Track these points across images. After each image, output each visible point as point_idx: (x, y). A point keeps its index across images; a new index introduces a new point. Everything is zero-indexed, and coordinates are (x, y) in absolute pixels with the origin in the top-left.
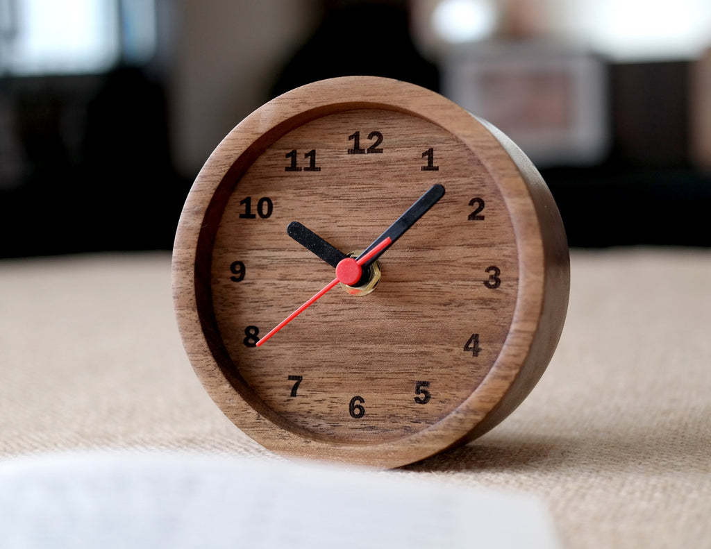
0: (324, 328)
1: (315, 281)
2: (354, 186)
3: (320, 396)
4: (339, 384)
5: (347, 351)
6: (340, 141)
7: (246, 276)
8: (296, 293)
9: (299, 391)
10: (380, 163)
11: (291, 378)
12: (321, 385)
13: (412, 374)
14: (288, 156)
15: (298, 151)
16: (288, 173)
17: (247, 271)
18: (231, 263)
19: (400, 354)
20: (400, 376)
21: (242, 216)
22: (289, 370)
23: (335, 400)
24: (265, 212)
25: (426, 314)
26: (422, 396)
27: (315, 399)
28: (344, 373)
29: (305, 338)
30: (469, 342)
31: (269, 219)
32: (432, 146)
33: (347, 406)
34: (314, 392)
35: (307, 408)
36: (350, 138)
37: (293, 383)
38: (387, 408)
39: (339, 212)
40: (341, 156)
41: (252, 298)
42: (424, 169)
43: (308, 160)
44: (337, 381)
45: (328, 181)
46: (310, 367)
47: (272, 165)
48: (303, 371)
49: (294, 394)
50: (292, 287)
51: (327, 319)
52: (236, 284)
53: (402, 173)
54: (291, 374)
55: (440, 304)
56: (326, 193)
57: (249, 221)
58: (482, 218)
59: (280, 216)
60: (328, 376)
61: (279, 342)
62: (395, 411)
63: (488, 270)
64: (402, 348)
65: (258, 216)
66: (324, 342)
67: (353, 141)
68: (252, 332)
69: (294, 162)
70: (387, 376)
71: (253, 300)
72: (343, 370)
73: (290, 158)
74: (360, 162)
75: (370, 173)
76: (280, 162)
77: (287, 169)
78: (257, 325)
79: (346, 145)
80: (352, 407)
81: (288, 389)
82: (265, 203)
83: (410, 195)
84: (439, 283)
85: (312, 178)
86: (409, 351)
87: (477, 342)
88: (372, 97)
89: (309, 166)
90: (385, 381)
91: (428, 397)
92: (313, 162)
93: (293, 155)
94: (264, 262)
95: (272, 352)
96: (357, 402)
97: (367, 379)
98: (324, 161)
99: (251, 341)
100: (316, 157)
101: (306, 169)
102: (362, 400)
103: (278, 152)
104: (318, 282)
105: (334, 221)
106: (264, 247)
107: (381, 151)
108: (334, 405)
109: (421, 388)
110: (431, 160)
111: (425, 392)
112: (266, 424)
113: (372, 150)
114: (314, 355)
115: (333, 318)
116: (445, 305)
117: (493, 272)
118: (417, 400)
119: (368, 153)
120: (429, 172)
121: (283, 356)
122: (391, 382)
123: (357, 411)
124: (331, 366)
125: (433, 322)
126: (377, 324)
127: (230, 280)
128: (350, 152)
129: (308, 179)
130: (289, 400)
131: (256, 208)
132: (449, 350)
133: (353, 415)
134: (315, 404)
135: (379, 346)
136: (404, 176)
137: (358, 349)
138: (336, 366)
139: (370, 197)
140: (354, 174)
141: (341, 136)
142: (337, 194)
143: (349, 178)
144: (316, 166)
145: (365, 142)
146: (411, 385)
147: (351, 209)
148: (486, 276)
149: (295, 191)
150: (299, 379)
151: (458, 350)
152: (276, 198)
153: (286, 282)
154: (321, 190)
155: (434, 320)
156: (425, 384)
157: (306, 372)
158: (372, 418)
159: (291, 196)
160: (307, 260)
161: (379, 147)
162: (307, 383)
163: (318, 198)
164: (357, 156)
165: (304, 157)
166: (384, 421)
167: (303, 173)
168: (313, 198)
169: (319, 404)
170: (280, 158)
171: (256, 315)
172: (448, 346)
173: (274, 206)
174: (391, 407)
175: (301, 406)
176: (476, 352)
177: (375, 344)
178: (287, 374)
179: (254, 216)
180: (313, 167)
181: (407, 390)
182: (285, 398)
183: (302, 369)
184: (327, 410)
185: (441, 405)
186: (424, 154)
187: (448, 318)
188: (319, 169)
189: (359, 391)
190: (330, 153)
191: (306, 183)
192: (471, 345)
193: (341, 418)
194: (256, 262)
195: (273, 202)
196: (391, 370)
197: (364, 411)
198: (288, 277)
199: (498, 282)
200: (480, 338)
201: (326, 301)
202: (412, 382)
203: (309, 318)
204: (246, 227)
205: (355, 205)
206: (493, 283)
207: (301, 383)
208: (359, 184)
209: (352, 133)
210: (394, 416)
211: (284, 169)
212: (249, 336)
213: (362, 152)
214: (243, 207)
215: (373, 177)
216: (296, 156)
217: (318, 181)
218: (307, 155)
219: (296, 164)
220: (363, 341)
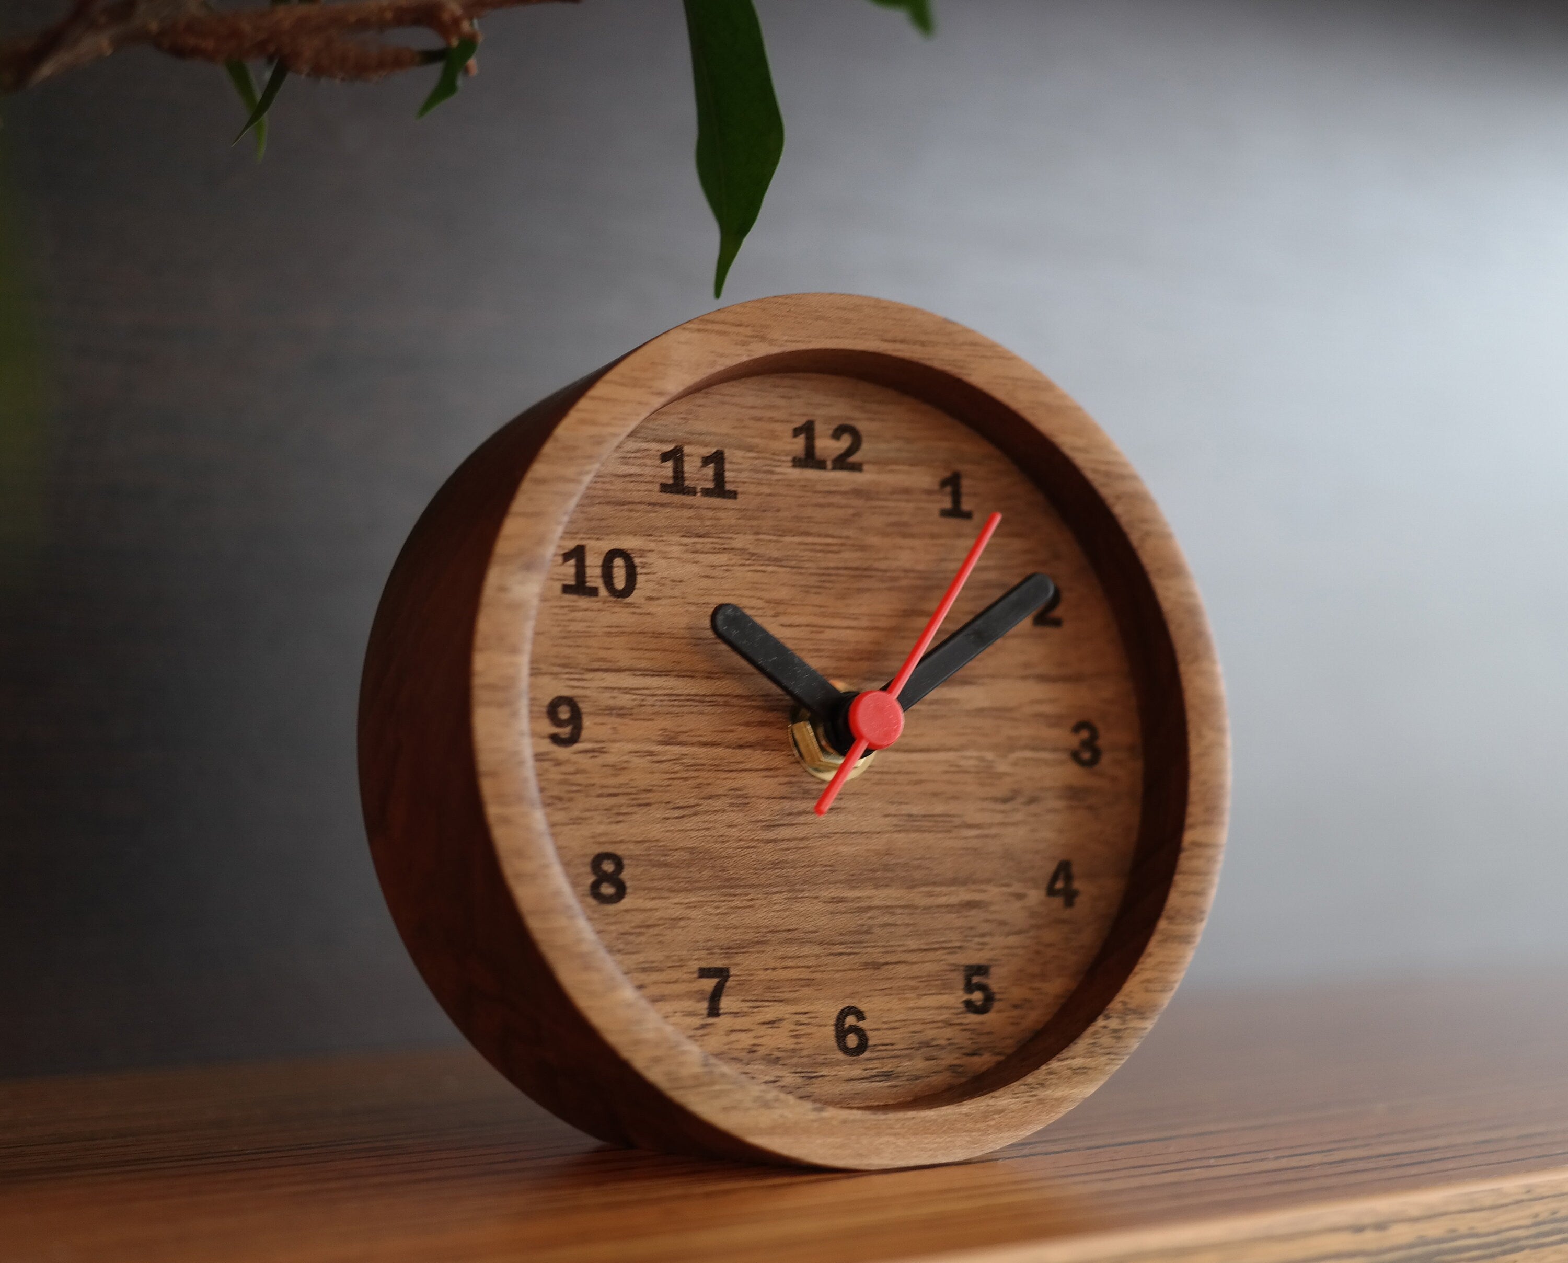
0: (768, 854)
1: (741, 747)
2: (810, 540)
3: (772, 1012)
4: (809, 982)
5: (821, 907)
6: (773, 436)
7: (585, 734)
8: (702, 774)
9: (726, 1003)
10: (857, 492)
11: (705, 973)
12: (771, 986)
13: (953, 950)
14: (665, 457)
15: (687, 449)
16: (666, 497)
17: (587, 722)
18: (547, 700)
19: (927, 909)
20: (931, 955)
21: (566, 589)
22: (697, 955)
23: (803, 1018)
24: (620, 583)
25: (970, 821)
26: (977, 996)
27: (760, 1018)
28: (818, 956)
29: (727, 880)
30: (1054, 878)
31: (629, 600)
32: (959, 467)
33: (830, 1031)
34: (759, 1002)
35: (746, 1040)
36: (797, 432)
37: (710, 984)
38: (914, 1028)
39: (783, 593)
40: (778, 470)
41: (603, 787)
42: (945, 513)
43: (710, 471)
44: (805, 974)
45: (755, 523)
46: (742, 947)
47: (631, 475)
48: (728, 956)
49: (714, 1011)
50: (693, 761)
51: (771, 835)
52: (562, 752)
53: (905, 518)
54: (704, 964)
55: (996, 800)
56: (752, 549)
57: (583, 602)
58: (1057, 623)
59: (654, 595)
60: (785, 964)
61: (671, 890)
62: (930, 1033)
63: (1077, 728)
64: (930, 894)
65: (603, 592)
66: (770, 885)
67: (801, 441)
68: (608, 867)
69: (678, 473)
70: (904, 957)
71: (605, 791)
72: (817, 950)
73: (670, 464)
74: (819, 487)
75: (840, 513)
76: (647, 471)
77: (665, 488)
78: (619, 850)
79: (789, 447)
80: (841, 1033)
81: (699, 1001)
82: (619, 562)
83: (920, 567)
84: (990, 756)
85: (721, 514)
86: (942, 900)
87: (1069, 878)
88: (898, 346)
89: (711, 485)
90: (902, 969)
91: (989, 998)
92: (719, 477)
93: (675, 456)
94: (625, 700)
95: (658, 914)
96: (851, 1020)
97: (866, 965)
98: (744, 476)
99: (607, 889)
100: (727, 466)
101: (707, 492)
102: (860, 1015)
103: (645, 445)
104: (748, 751)
105: (772, 612)
106: (621, 664)
107: (857, 468)
108: (804, 1029)
109: (976, 980)
110: (956, 496)
111: (983, 988)
112: (723, 1075)
113: (843, 462)
114: (749, 918)
115: (786, 832)
116: (1005, 800)
117: (1085, 734)
118: (970, 1006)
119: (834, 468)
120: (954, 522)
121: (682, 923)
122: (916, 970)
123: (852, 1041)
124: (790, 941)
125: (986, 836)
126: (878, 843)
127: (548, 741)
128: (798, 463)
129: (710, 514)
130: (704, 1026)
131: (598, 571)
132: (1020, 896)
133: (845, 1049)
134: (763, 1030)
135: (885, 892)
136: (905, 524)
137: (841, 900)
138: (802, 942)
139: (841, 565)
140: (808, 512)
141: (778, 427)
142: (776, 554)
143: (798, 519)
144: (728, 487)
145: (828, 446)
146: (954, 975)
147: (806, 589)
148: (1074, 741)
149: (685, 540)
150: (722, 974)
151: (1036, 896)
152: (642, 553)
153: (677, 750)
154: (739, 542)
155: (986, 832)
156: (982, 970)
157: (739, 959)
158: (885, 1054)
159: (676, 550)
160: (721, 699)
161: (854, 458)
162: (741, 984)
163: (736, 560)
164: (811, 474)
165: (699, 464)
166: (910, 1057)
167: (699, 499)
168: (723, 558)
169: (771, 1031)
170: (648, 462)
171: (614, 827)
172: (1017, 888)
173: (639, 570)
174: (918, 1027)
175: (734, 1037)
176: (1070, 897)
177: (876, 887)
178: (695, 966)
179: (594, 592)
180: (720, 489)
181: (946, 987)
182: (697, 1021)
183: (729, 950)
184: (789, 1043)
185: (1015, 1013)
186: (944, 483)
187: (1011, 829)
188: (733, 495)
189: (852, 995)
190: (756, 462)
191: (708, 523)
192: (1059, 885)
193: (820, 1059)
194: (606, 699)
195: (637, 561)
196: (912, 944)
197: (867, 1040)
198: (683, 738)
199: (1096, 754)
200: (1075, 870)
201: (767, 794)
202: (955, 968)
203: (734, 832)
204: (579, 615)
205: (813, 580)
206: (1086, 756)
207: (728, 984)
208: (819, 535)
209: (800, 422)
210: (927, 1045)
211: (657, 487)
212: (601, 878)
213: (820, 465)
214: (570, 569)
215: (846, 522)
216: (682, 461)
217: (733, 522)
218: (706, 461)
219: (683, 479)
220: (852, 882)
